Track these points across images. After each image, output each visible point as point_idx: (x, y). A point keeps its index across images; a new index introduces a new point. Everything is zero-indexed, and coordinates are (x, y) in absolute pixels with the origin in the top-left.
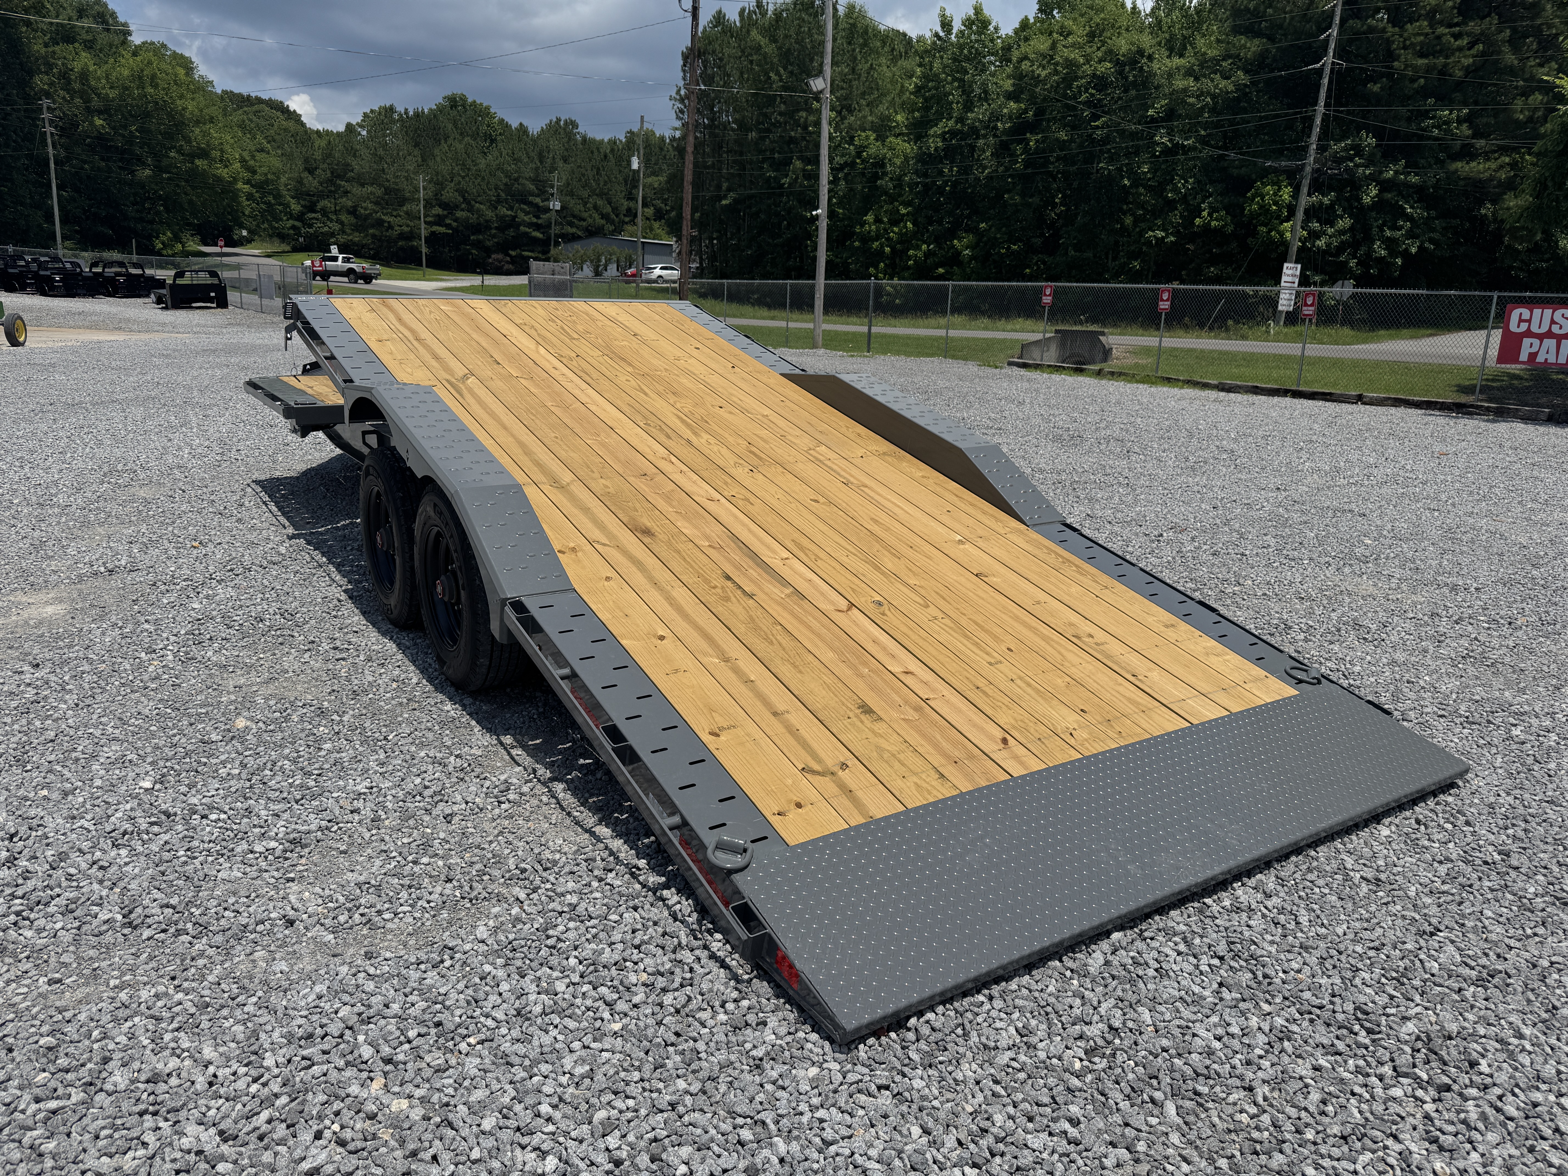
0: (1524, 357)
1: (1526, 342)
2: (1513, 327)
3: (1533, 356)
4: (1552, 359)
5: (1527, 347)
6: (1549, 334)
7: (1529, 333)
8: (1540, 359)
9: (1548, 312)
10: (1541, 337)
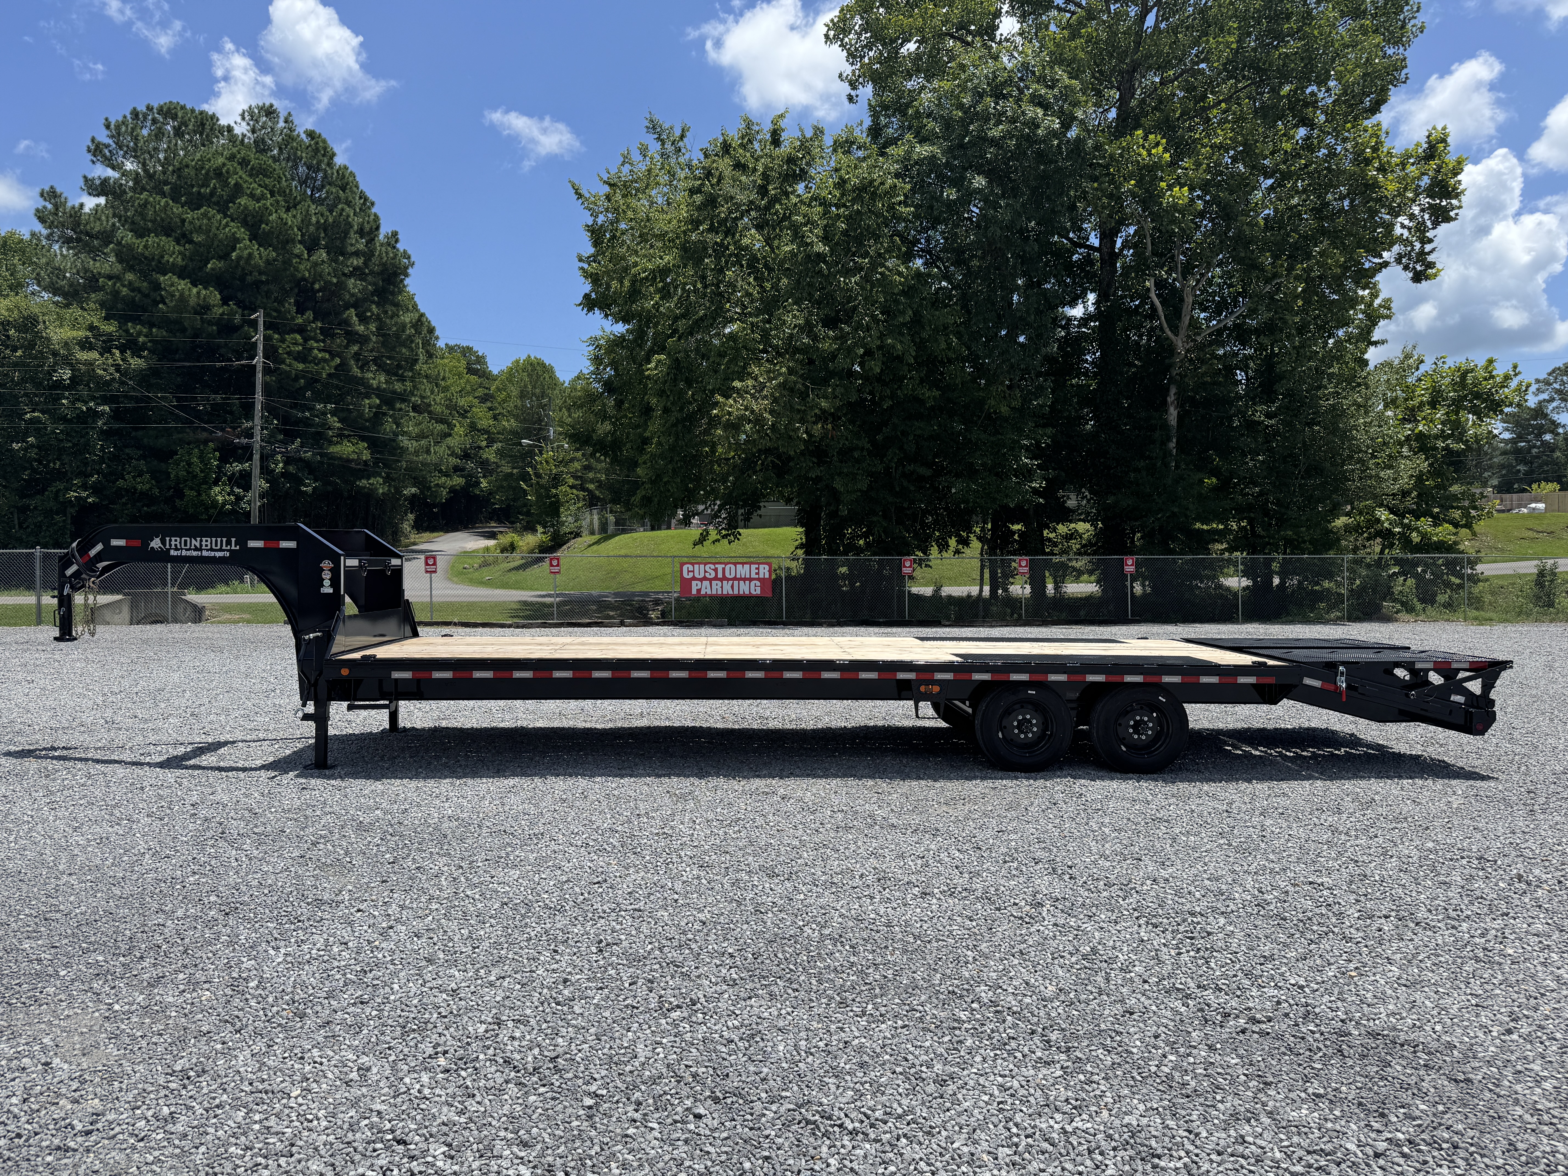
0: (694, 592)
1: (694, 583)
2: (685, 575)
3: (699, 591)
4: (709, 592)
5: (695, 586)
6: (705, 578)
7: (694, 578)
8: (703, 592)
9: (702, 566)
10: (701, 580)
